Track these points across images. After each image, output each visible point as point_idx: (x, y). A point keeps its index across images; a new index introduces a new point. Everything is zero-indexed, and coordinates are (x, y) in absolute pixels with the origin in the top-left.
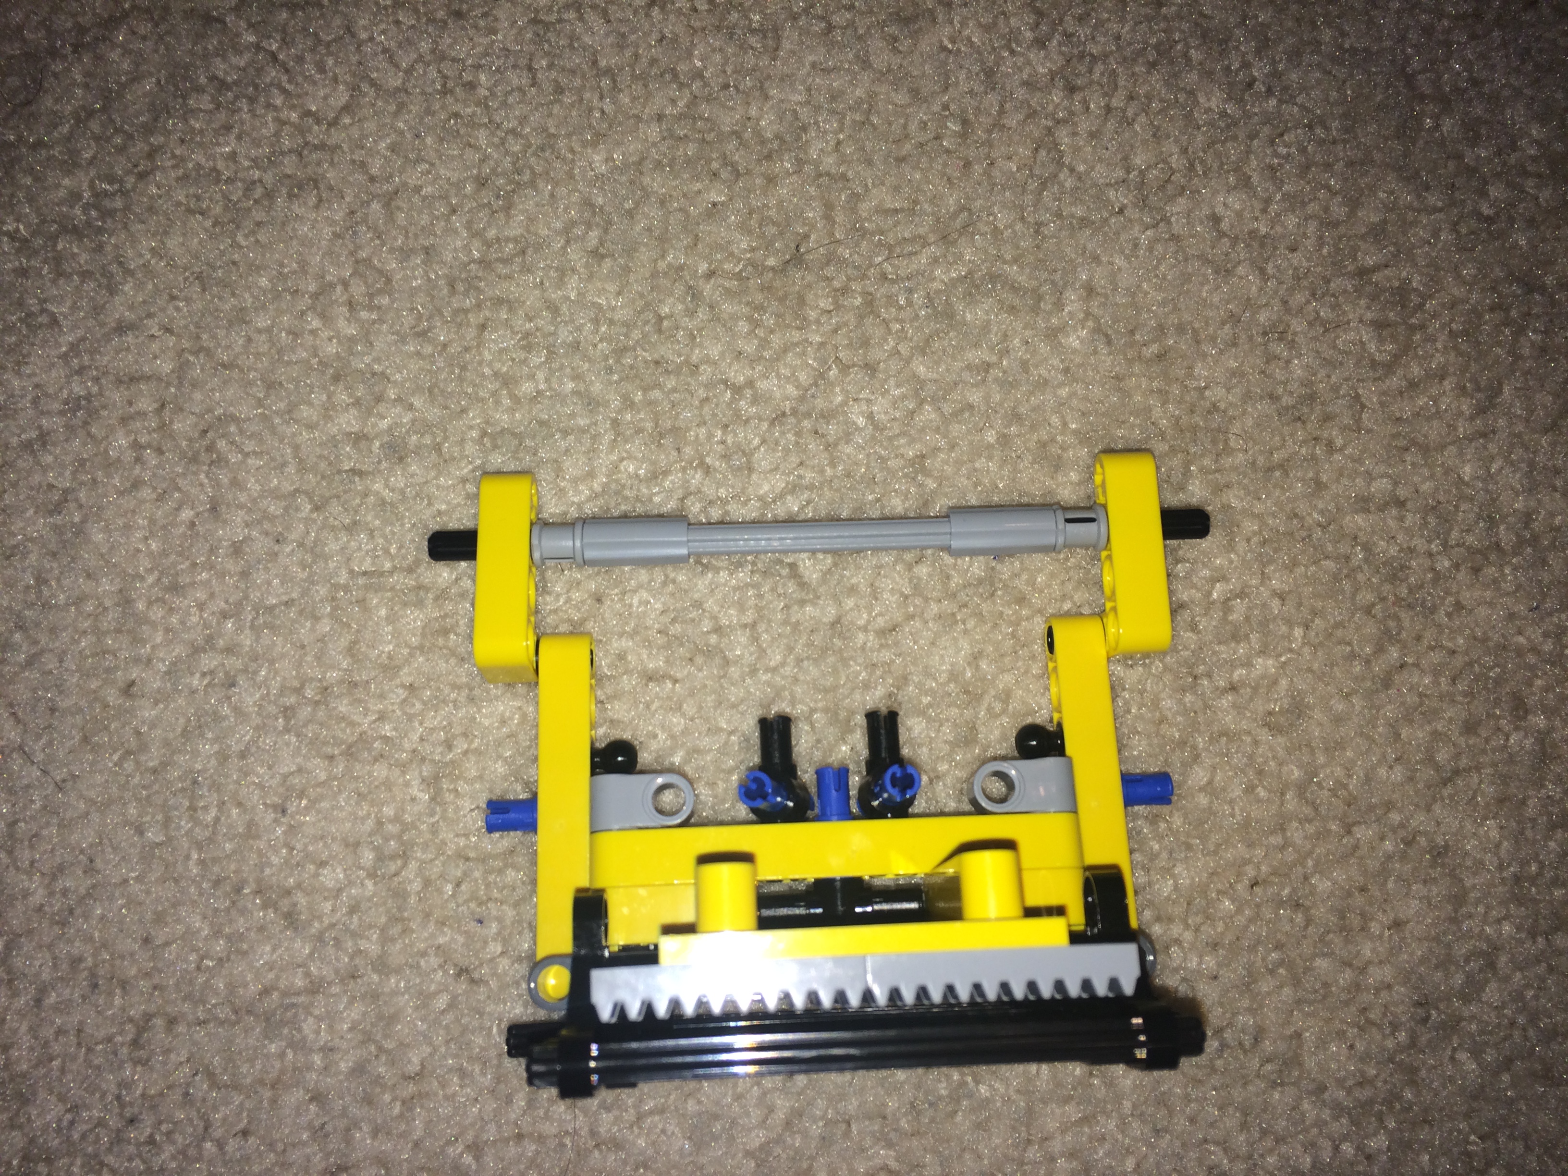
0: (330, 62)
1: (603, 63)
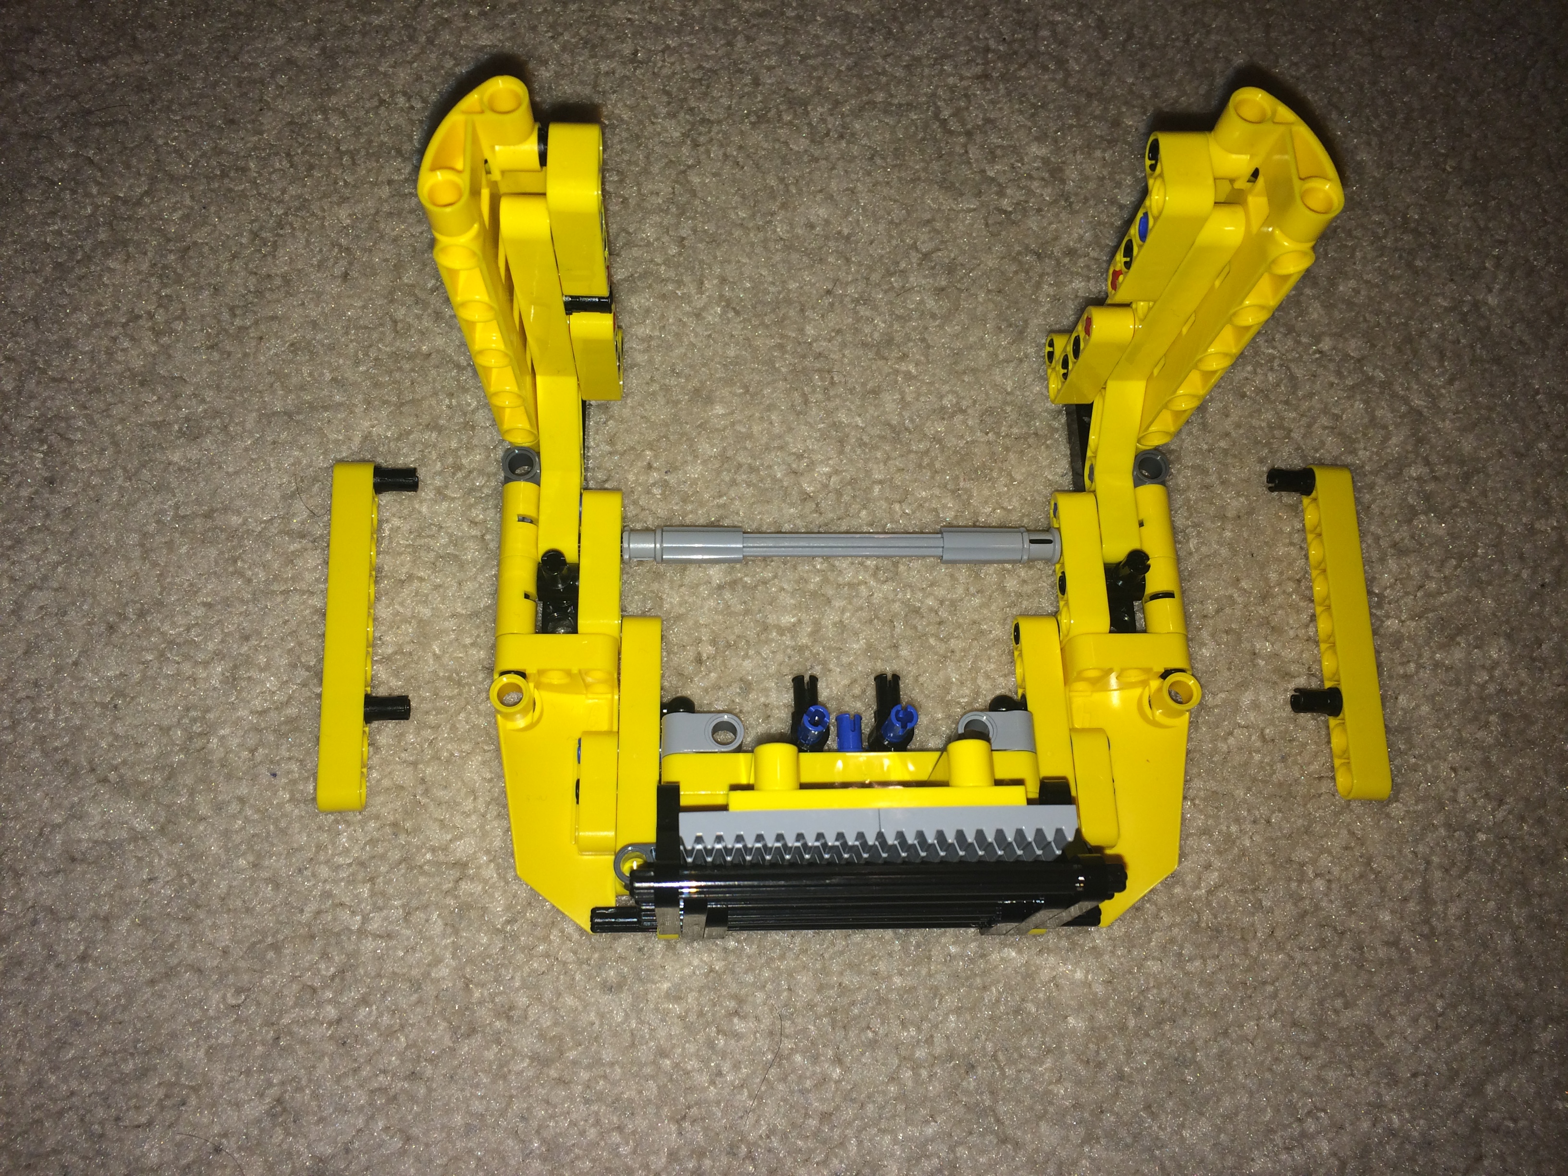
0: (134, 161)
1: (343, 148)
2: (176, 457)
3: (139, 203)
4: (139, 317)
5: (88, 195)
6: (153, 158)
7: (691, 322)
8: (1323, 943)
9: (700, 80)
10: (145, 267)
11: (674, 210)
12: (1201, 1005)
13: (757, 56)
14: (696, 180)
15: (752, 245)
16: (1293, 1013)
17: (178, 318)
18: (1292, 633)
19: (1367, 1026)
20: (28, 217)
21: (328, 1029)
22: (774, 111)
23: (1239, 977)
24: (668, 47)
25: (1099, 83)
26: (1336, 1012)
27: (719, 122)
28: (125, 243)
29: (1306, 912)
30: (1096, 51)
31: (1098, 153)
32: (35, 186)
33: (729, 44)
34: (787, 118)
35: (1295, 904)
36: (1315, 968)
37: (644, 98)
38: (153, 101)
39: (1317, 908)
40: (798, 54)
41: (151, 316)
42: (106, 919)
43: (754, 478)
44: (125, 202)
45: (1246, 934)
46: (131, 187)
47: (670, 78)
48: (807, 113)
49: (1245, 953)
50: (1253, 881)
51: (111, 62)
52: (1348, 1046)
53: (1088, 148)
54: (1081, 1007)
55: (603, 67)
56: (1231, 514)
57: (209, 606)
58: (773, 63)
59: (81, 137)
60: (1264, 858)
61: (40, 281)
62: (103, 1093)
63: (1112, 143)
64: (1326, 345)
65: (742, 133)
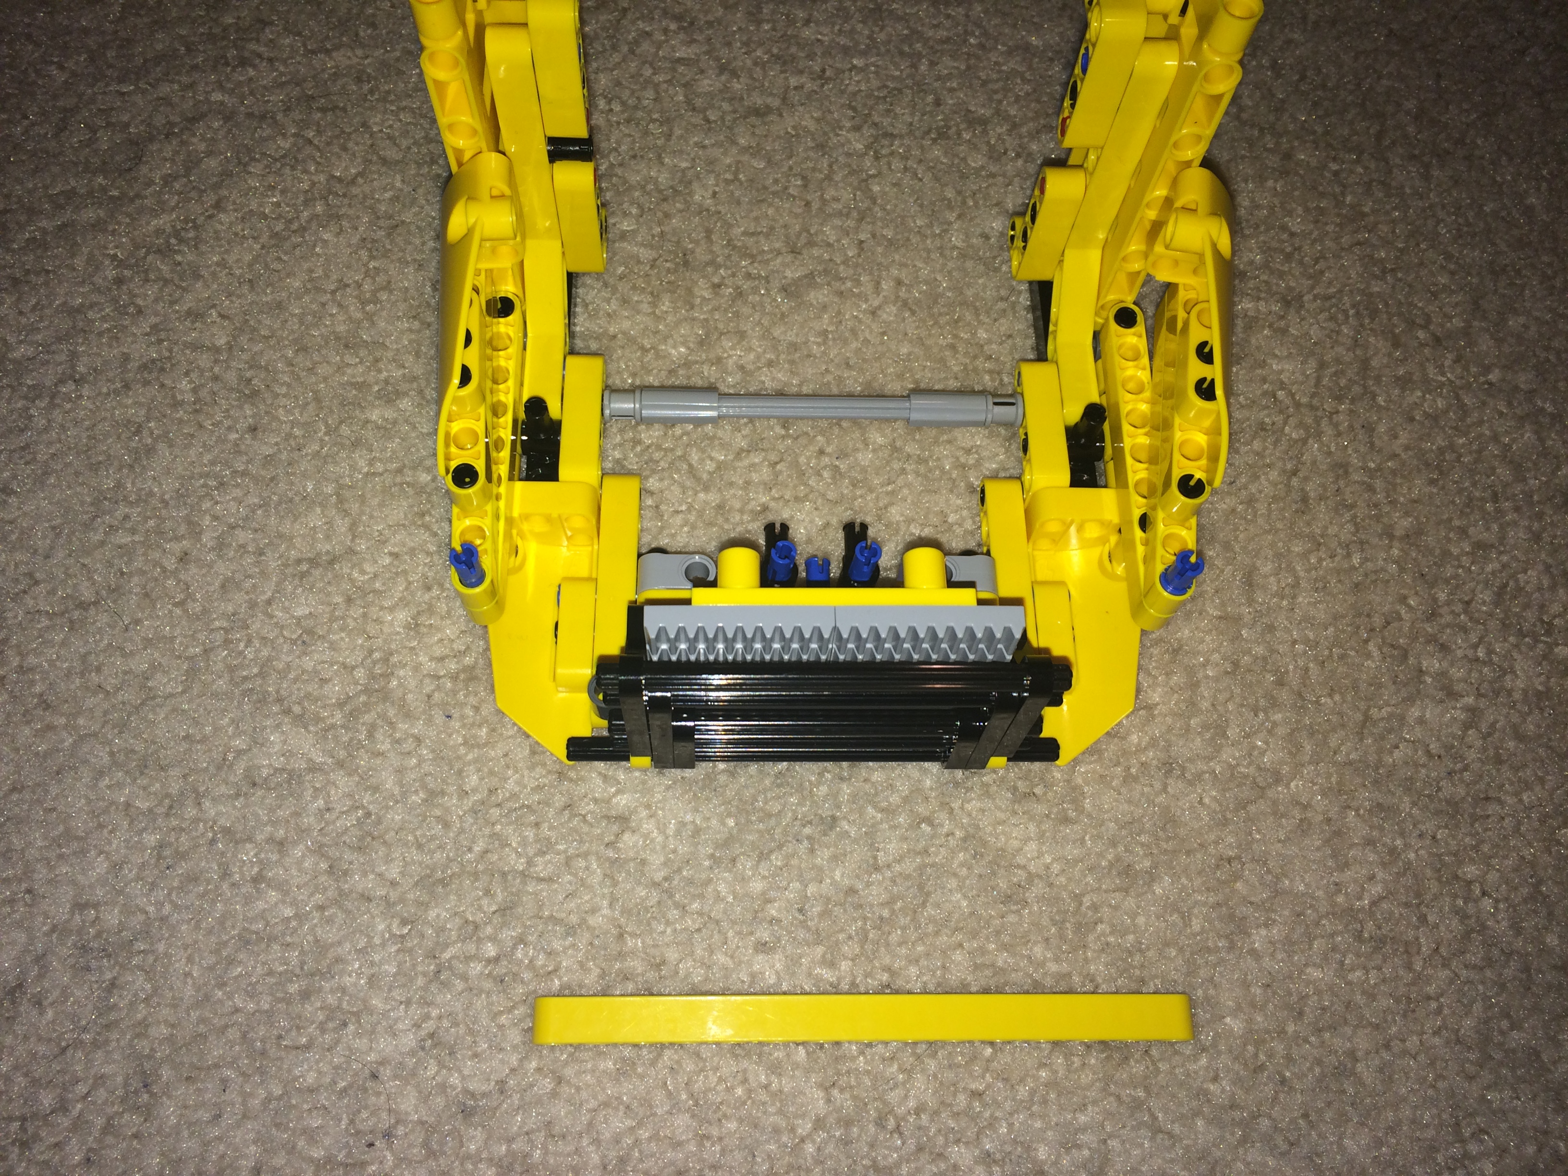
2: (375, 415)
3: (353, 182)
4: (347, 286)
5: (305, 171)
6: (369, 142)
7: (867, 319)
8: (1489, 962)
9: (885, 98)
10: (355, 240)
11: (855, 214)
12: (1362, 1017)
13: (939, 78)
14: (876, 188)
15: (929, 251)
16: (1458, 1030)
17: (383, 289)
18: (1459, 653)
19: (1535, 1050)
20: (250, 189)
21: (486, 967)
22: (954, 129)
23: (1402, 990)
24: (854, 67)
25: (1272, 118)
26: (1502, 1033)
27: (901, 137)
28: (339, 217)
29: (1473, 930)
30: (1269, 90)
31: (1270, 183)
32: (258, 161)
33: (914, 66)
34: (966, 136)
35: (1462, 922)
36: (1480, 987)
37: (830, 111)
38: (371, 92)
39: (1484, 927)
40: (979, 78)
41: (359, 285)
42: (281, 843)
43: (922, 469)
44: (340, 180)
45: (1410, 949)
46: (346, 168)
47: (855, 94)
48: (985, 132)
49: (1409, 967)
50: (1418, 895)
51: (334, 54)
52: (1513, 1069)
53: (1261, 179)
54: (1239, 1008)
55: (793, 82)
56: (1398, 533)
57: (395, 556)
58: (955, 85)
59: (302, 120)
60: (1429, 872)
61: (257, 247)
62: (267, 1012)
63: (1284, 173)
64: (1494, 376)
65: (922, 147)
